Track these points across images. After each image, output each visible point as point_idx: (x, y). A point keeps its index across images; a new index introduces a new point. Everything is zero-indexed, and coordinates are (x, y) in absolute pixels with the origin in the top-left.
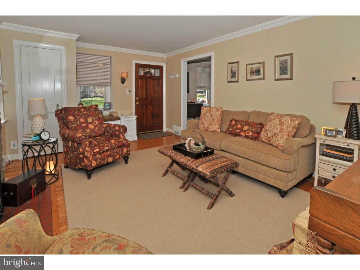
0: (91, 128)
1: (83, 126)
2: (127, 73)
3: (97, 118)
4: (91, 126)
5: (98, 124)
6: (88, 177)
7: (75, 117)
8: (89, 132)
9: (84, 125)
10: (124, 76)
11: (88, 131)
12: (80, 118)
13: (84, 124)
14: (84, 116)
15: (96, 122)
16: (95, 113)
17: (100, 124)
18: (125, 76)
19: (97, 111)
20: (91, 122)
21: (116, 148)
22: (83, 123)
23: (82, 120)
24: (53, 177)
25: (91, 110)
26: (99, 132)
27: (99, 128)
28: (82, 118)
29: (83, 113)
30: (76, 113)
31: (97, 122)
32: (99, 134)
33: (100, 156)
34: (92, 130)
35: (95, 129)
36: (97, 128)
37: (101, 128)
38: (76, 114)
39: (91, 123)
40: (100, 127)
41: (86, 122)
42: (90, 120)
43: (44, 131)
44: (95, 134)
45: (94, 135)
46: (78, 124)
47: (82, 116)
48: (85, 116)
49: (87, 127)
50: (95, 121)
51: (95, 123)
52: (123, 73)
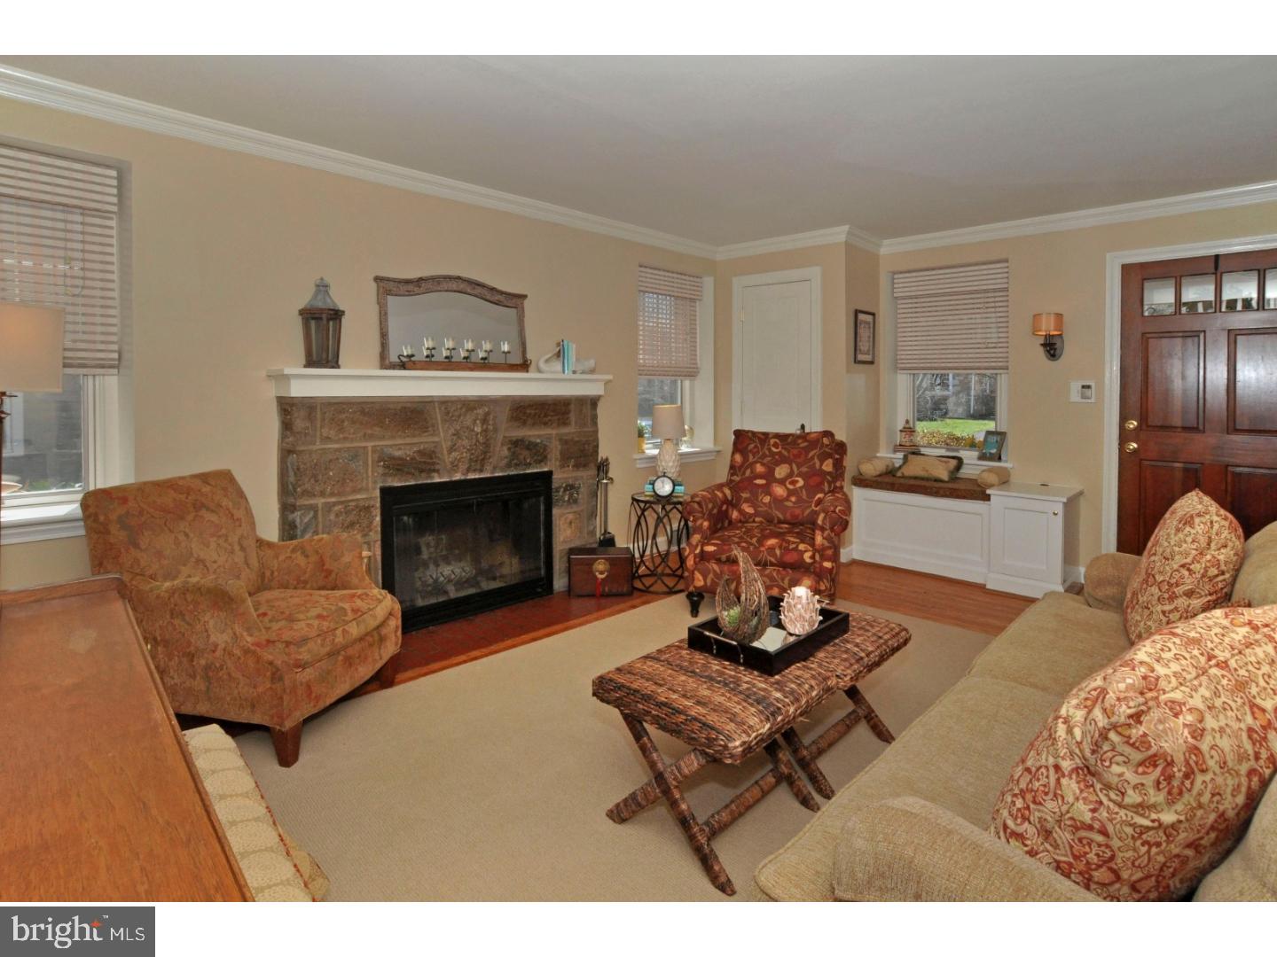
0: (778, 494)
1: (756, 484)
2: (1059, 316)
3: (804, 469)
4: (779, 491)
5: (800, 488)
6: (692, 612)
7: (745, 458)
8: (765, 504)
9: (759, 482)
10: (1047, 326)
11: (764, 501)
12: (756, 462)
13: (761, 478)
14: (769, 459)
15: (797, 481)
16: (803, 456)
17: (806, 490)
18: (1052, 328)
19: (814, 451)
20: (782, 479)
21: (772, 564)
22: (760, 476)
23: (759, 468)
24: (659, 582)
25: (799, 444)
26: (797, 511)
27: (800, 500)
28: (763, 464)
29: (769, 450)
30: (752, 446)
31: (801, 483)
32: (797, 517)
33: (716, 567)
34: (778, 501)
35: (787, 499)
36: (793, 499)
37: (807, 502)
38: (751, 451)
39: (782, 482)
40: (804, 497)
41: (769, 476)
42: (781, 471)
43: (664, 476)
44: (782, 514)
45: (781, 516)
46: (747, 478)
47: (764, 456)
48: (774, 458)
49: (766, 489)
50: (797, 479)
51: (794, 483)
52: (1044, 316)
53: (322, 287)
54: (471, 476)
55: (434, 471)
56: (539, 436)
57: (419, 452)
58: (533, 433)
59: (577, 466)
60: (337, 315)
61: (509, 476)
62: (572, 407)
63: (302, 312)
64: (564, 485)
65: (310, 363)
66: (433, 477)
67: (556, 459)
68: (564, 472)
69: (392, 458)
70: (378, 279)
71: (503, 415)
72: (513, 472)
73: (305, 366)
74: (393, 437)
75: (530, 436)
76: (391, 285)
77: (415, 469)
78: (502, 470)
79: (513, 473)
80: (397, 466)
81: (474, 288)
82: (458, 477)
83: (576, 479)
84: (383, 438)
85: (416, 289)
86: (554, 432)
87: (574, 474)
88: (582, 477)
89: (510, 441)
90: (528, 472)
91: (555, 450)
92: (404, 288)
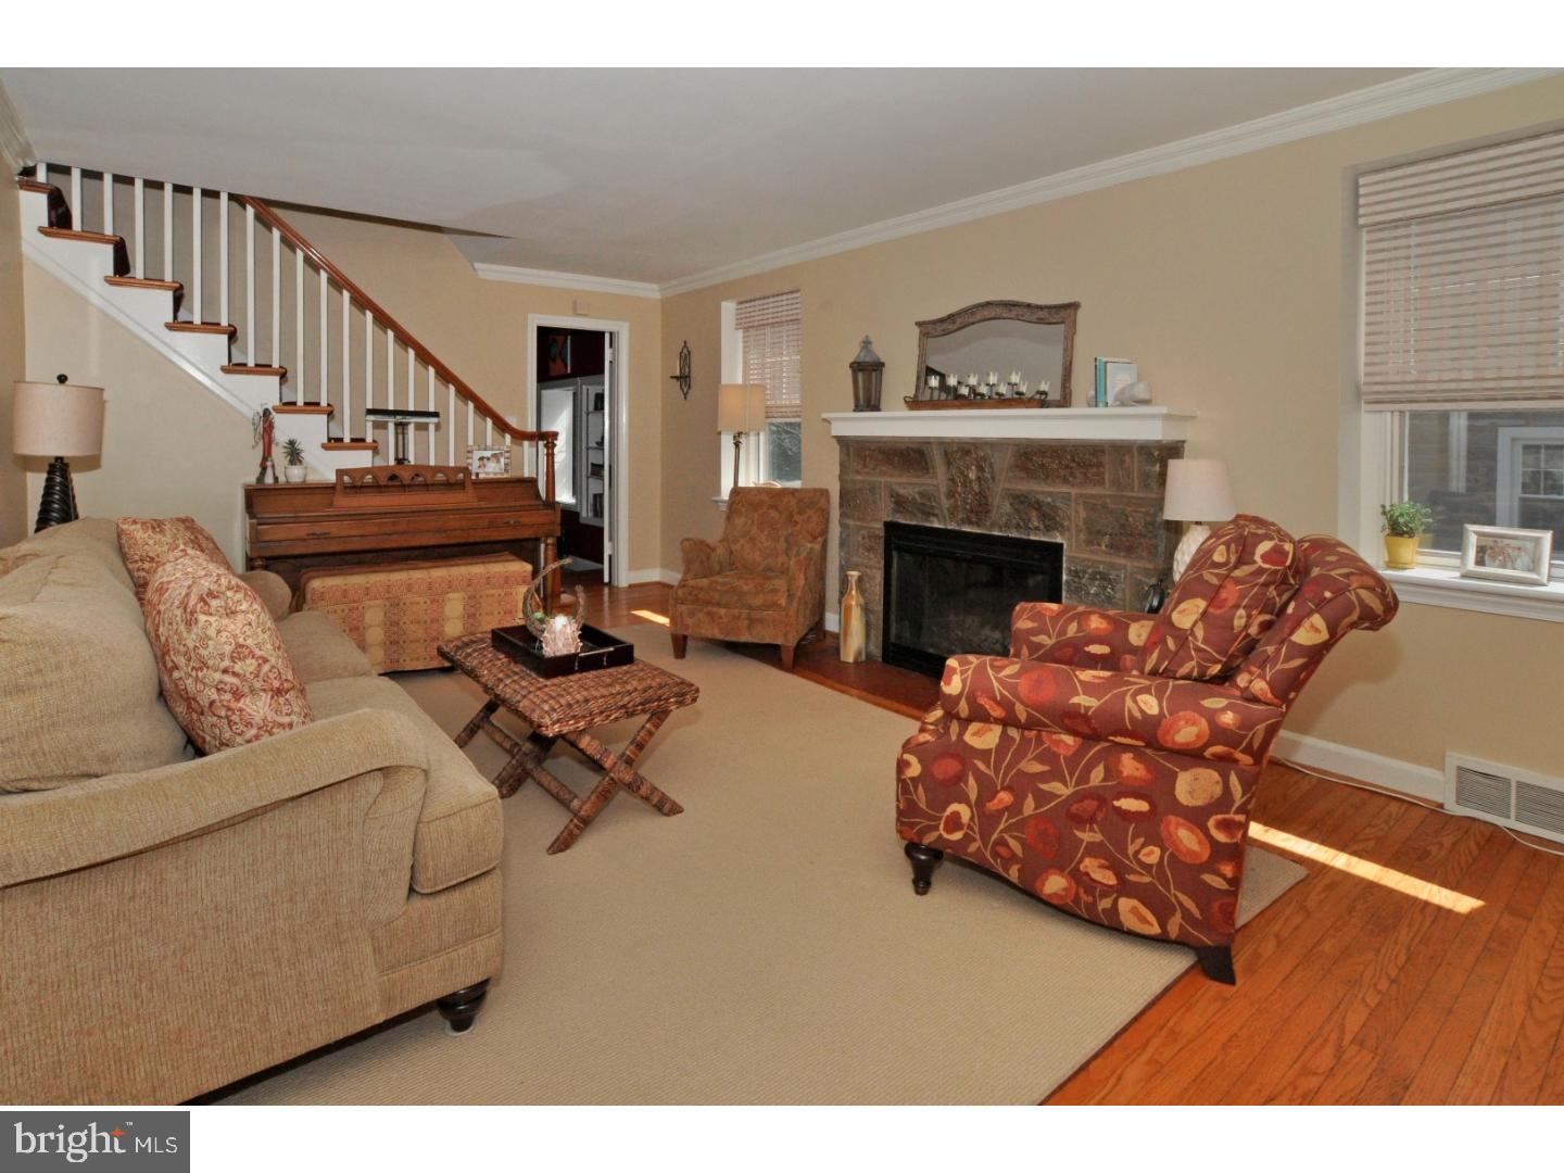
53: (867, 343)
54: (967, 529)
55: (934, 515)
56: (1050, 494)
57: (919, 493)
58: (1044, 490)
59: (1114, 547)
60: (878, 366)
61: (1007, 538)
62: (1106, 458)
63: (851, 366)
64: (1090, 571)
65: (857, 408)
66: (932, 522)
67: (1079, 531)
68: (1091, 552)
69: (898, 495)
70: (919, 324)
71: (1002, 462)
72: (1014, 534)
73: (855, 411)
74: (900, 476)
75: (1037, 492)
76: (930, 328)
77: (918, 509)
78: (1000, 529)
79: (1013, 536)
80: (900, 503)
81: (1011, 310)
82: (952, 526)
83: (1112, 566)
84: (892, 476)
85: (950, 327)
86: (1074, 491)
87: (1108, 559)
88: (1125, 568)
89: (1011, 494)
90: (1033, 538)
91: (1077, 515)
92: (940, 328)
